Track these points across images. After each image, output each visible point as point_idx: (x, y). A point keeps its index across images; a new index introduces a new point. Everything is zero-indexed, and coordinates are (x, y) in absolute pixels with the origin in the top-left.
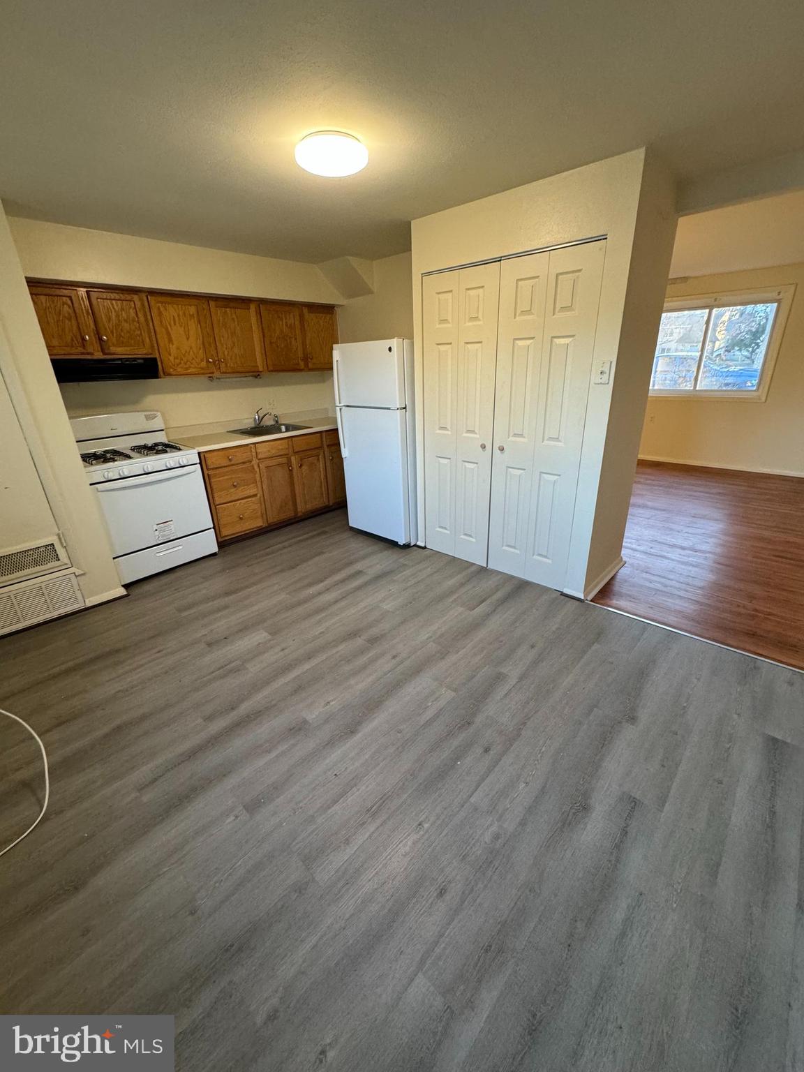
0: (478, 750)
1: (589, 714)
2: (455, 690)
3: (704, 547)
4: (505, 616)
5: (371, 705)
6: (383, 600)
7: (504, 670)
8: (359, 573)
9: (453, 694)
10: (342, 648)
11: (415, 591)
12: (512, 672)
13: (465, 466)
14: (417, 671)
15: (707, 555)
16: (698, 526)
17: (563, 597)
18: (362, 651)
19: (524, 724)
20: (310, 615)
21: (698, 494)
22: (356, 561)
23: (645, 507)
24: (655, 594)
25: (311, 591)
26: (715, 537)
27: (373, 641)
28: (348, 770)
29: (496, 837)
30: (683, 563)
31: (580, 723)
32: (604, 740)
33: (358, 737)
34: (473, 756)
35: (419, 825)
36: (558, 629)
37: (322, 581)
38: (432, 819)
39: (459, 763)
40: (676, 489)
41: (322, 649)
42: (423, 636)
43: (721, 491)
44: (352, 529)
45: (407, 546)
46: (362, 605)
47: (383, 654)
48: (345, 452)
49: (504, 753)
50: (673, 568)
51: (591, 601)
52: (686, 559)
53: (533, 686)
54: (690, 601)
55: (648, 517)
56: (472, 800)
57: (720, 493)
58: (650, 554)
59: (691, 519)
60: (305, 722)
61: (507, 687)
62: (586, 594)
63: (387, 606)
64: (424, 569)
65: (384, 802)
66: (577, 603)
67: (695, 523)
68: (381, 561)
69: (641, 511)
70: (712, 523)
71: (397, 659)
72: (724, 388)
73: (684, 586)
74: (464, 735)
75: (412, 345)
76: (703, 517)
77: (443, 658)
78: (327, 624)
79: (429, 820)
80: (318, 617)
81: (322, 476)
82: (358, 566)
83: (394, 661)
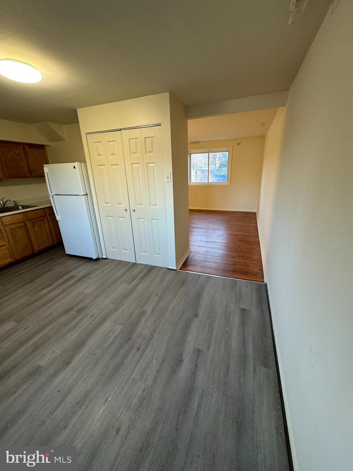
0: (134, 350)
1: (180, 319)
2: (123, 325)
3: (218, 241)
4: (144, 284)
5: (79, 345)
6: (86, 288)
7: (145, 309)
8: (72, 277)
9: (122, 327)
10: (63, 319)
11: (102, 280)
12: (148, 309)
13: (119, 219)
14: (104, 320)
15: (219, 244)
16: (215, 233)
17: (168, 270)
18: (74, 318)
19: (155, 331)
20: (43, 306)
21: (214, 221)
22: (71, 271)
23: (197, 228)
24: (202, 262)
25: (44, 292)
26: (221, 236)
27: (80, 311)
28: (66, 385)
29: (143, 391)
30: (211, 248)
31: (177, 323)
32: (186, 328)
33: (71, 365)
34: (132, 355)
35: (106, 400)
36: (167, 284)
37: (50, 286)
38: (112, 395)
39: (125, 360)
40: (208, 219)
41: (51, 322)
42: (107, 302)
43: (222, 219)
44: (68, 255)
45: (98, 259)
46: (74, 293)
47: (86, 316)
48: (58, 218)
49: (146, 348)
50: (208, 251)
51: (180, 270)
52: (212, 246)
53: (157, 313)
54: (214, 262)
55: (198, 231)
56: (132, 377)
57: (221, 220)
58: (199, 246)
59: (213, 231)
60: (40, 367)
61: (147, 316)
62: (177, 267)
63: (88, 291)
64: (107, 269)
65: (87, 395)
66: (174, 271)
67: (214, 232)
68: (84, 269)
69: (196, 230)
70: (219, 231)
71: (93, 317)
72: (218, 182)
73: (212, 257)
74: (127, 346)
75: (86, 165)
76: (217, 229)
77: (117, 310)
78: (53, 308)
79: (111, 396)
80: (47, 306)
81: (48, 231)
82: (71, 274)
83: (92, 318)
